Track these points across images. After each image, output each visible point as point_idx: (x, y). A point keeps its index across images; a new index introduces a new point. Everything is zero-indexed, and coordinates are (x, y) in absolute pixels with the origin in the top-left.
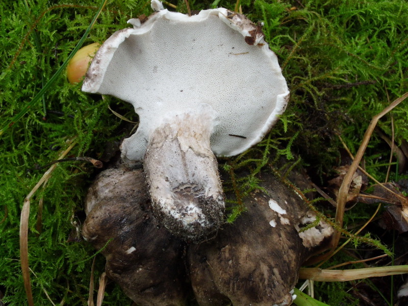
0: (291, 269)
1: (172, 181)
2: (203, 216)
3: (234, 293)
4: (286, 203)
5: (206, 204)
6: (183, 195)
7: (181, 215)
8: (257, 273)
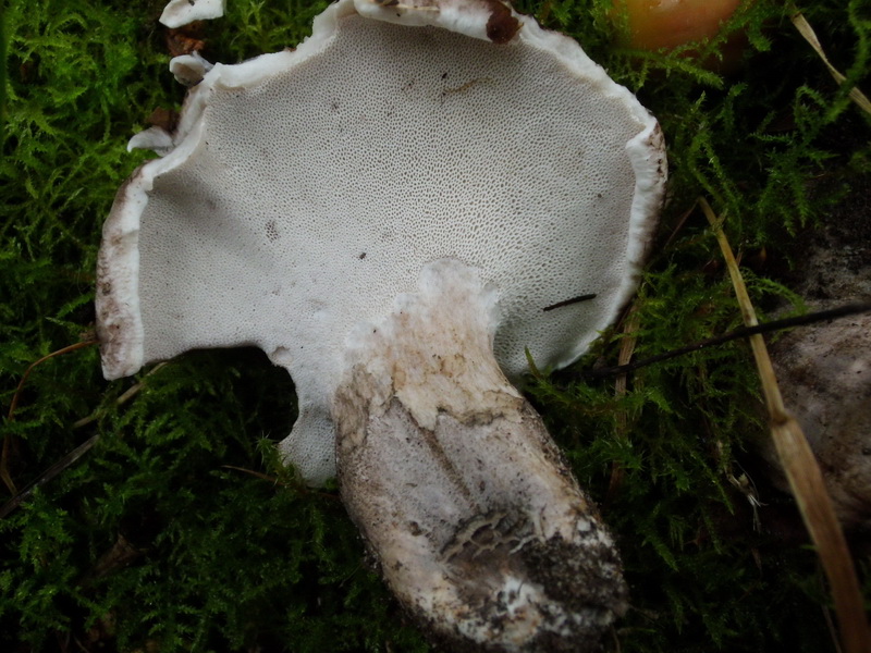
1: (430, 530)
2: (553, 608)
5: (549, 564)
6: (478, 559)
7: (491, 629)
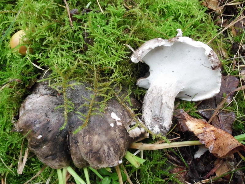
0: (121, 148)
3: (90, 159)
4: (121, 114)
8: (102, 150)
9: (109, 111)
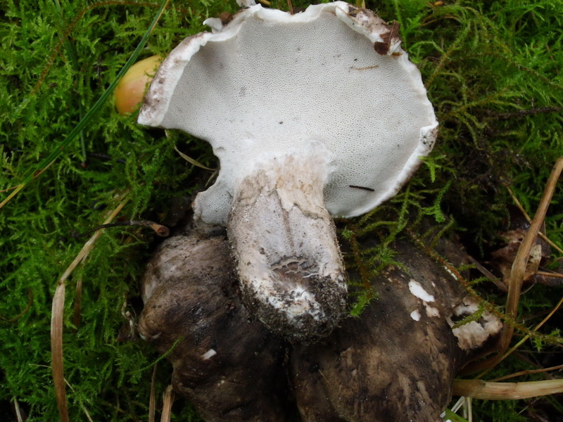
0: (443, 382)
1: (269, 254)
2: (316, 305)
3: (360, 417)
4: (434, 285)
5: (321, 287)
6: (287, 274)
7: (284, 304)
8: (393, 389)
9: (402, 276)
